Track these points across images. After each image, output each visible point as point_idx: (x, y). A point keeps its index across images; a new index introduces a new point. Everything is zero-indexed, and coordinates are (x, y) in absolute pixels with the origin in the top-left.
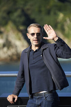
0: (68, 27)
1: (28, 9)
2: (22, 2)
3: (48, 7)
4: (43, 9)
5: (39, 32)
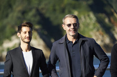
0: (83, 24)
1: (42, 9)
2: (36, 2)
3: (62, 6)
4: (57, 8)
5: (75, 23)
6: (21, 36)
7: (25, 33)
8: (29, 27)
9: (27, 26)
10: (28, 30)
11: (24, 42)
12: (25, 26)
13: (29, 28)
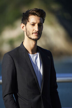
6: (26, 30)
7: (33, 25)
8: (40, 16)
9: (36, 15)
10: (38, 21)
11: (30, 38)
12: (34, 14)
13: (39, 18)
